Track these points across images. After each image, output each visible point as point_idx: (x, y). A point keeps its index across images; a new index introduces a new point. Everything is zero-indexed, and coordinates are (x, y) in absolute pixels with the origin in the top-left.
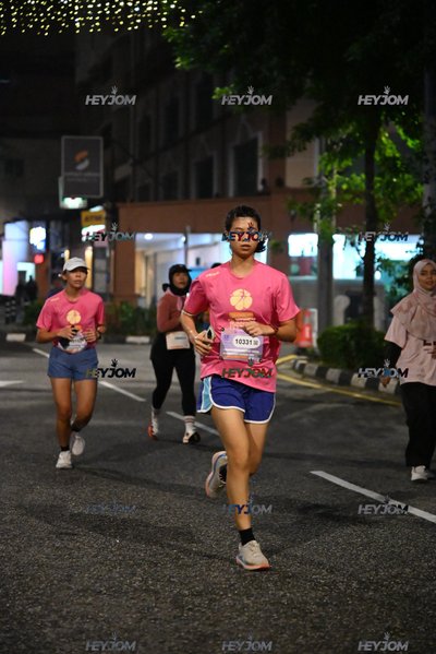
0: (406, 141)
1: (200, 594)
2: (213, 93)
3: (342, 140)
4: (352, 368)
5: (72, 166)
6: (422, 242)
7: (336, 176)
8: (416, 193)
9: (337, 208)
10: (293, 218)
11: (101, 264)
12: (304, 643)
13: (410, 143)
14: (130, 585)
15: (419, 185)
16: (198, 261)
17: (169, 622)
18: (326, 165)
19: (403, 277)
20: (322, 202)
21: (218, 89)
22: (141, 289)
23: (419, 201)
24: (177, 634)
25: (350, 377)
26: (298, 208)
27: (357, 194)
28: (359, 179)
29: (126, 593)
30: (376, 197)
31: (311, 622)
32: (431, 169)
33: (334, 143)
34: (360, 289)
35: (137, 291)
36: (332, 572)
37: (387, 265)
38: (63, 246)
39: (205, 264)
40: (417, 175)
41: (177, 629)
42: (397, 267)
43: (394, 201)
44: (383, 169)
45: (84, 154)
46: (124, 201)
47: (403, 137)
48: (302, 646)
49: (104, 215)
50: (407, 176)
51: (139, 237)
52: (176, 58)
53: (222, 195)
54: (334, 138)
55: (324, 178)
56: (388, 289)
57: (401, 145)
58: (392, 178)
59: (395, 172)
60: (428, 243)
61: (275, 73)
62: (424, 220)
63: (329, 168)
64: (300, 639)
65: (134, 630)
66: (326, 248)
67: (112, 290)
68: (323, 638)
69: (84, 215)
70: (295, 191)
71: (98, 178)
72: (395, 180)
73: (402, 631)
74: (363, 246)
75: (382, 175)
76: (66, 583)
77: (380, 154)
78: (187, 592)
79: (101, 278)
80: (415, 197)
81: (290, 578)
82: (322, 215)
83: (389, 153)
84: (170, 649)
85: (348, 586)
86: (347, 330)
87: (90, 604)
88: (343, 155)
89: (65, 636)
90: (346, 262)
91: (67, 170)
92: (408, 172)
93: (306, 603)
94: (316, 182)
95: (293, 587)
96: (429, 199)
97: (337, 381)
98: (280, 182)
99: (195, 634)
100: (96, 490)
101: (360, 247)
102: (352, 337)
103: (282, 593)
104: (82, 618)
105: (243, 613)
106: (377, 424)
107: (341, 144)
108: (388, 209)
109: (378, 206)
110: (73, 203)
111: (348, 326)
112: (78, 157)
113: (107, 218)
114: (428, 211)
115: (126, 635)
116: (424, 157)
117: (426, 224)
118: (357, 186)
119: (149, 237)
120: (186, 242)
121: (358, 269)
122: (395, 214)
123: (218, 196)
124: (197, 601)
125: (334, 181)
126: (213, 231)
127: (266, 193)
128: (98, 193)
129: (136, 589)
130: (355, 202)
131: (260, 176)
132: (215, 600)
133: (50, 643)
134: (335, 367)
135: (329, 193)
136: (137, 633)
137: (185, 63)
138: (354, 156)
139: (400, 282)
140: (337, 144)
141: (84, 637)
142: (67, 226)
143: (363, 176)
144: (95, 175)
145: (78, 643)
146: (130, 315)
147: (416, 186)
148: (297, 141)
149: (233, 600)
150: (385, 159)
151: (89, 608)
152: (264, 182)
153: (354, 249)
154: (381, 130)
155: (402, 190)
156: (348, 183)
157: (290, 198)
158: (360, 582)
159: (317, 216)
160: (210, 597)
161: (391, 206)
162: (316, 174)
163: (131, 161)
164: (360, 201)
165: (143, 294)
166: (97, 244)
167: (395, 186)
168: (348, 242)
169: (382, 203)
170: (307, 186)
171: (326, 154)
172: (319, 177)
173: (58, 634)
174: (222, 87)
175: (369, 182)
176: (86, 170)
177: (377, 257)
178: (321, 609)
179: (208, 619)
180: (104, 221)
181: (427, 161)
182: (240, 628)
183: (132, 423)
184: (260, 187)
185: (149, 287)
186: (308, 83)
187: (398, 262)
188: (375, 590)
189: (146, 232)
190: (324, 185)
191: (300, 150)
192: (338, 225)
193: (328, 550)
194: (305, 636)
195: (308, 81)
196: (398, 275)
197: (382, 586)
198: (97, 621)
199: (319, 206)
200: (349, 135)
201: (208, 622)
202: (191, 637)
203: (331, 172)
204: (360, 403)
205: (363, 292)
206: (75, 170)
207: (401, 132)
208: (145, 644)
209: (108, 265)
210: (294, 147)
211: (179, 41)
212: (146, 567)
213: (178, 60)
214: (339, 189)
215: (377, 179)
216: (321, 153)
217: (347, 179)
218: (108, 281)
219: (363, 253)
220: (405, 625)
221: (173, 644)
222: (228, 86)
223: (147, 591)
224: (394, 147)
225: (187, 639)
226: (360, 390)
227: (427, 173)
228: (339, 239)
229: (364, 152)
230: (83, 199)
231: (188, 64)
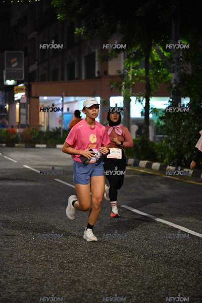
0: (164, 53)
1: (71, 262)
2: (74, 31)
3: (134, 53)
4: (139, 158)
5: (9, 65)
6: (171, 100)
7: (132, 70)
8: (168, 77)
9: (132, 84)
10: (112, 89)
11: (23, 111)
12: (119, 283)
13: (165, 54)
14: (40, 258)
15: (170, 73)
16: (68, 109)
17: (58, 275)
18: (127, 64)
19: (163, 116)
20: (125, 81)
21: (77, 29)
22: (42, 123)
23: (170, 81)
24: (62, 281)
25: (139, 162)
26: (114, 84)
27: (141, 78)
28: (142, 71)
29: (38, 262)
30: (150, 79)
31: (123, 274)
32: (175, 66)
33: (131, 54)
34: (143, 122)
35: (40, 124)
36: (132, 252)
37: (155, 111)
38: (6, 103)
39: (72, 111)
40: (169, 68)
41: (62, 278)
42: (160, 112)
43: (158, 81)
44: (153, 66)
45: (15, 59)
46: (34, 82)
47: (162, 51)
48: (119, 285)
49: (25, 88)
50: (164, 69)
51: (41, 98)
52: (58, 14)
53: (79, 78)
54: (131, 52)
55: (126, 71)
56: (156, 121)
57: (161, 55)
58: (157, 70)
59: (159, 67)
60: (174, 101)
61: (104, 22)
62: (172, 90)
63: (128, 66)
64: (118, 282)
65: (42, 279)
66: (127, 102)
67: (28, 123)
68: (128, 281)
69: (15, 88)
70: (113, 77)
71: (22, 71)
72: (159, 71)
73: (164, 278)
74: (144, 102)
75: (153, 69)
76: (10, 258)
77: (152, 59)
78: (65, 261)
79: (24, 118)
80: (168, 79)
81: (112, 254)
82: (125, 88)
83: (156, 59)
84: (59, 287)
85: (140, 257)
86: (137, 141)
87: (21, 267)
88: (135, 60)
89: (10, 282)
90: (136, 109)
91: (7, 67)
92: (165, 68)
93: (120, 266)
94: (123, 72)
95: (114, 258)
96: (175, 80)
97: (132, 164)
98: (106, 73)
99: (70, 280)
100: (23, 215)
101: (143, 102)
102: (139, 144)
103: (109, 261)
104: (18, 273)
105: (92, 271)
106: (151, 184)
107: (134, 55)
108: (155, 85)
109: (151, 83)
110: (10, 82)
111: (138, 139)
112: (12, 61)
113: (26, 90)
114: (174, 85)
115: (38, 281)
116: (172, 61)
117: (173, 92)
118: (141, 74)
119: (45, 98)
120: (63, 101)
121: (142, 113)
122: (159, 87)
123: (77, 79)
124: (71, 265)
125: (131, 72)
126: (75, 95)
127: (99, 77)
128: (22, 78)
129: (42, 260)
130: (140, 82)
131: (97, 70)
132: (79, 265)
133: (3, 285)
134: (132, 158)
135: (128, 77)
136: (43, 280)
137: (62, 17)
138: (140, 60)
139: (161, 118)
140: (132, 55)
141: (19, 282)
142: (7, 93)
143: (144, 69)
144: (20, 69)
145: (16, 285)
146: (37, 134)
147: (168, 74)
148: (113, 53)
149: (87, 264)
150: (154, 62)
151: (21, 269)
152: (98, 72)
153: (140, 103)
154: (152, 48)
155: (162, 76)
156: (137, 72)
157: (111, 80)
158: (145, 256)
159: (123, 88)
160: (76, 263)
161: (157, 83)
162: (122, 68)
163: (37, 63)
164: (143, 81)
165: (43, 125)
166: (21, 102)
167: (159, 74)
168: (137, 100)
169: (153, 82)
170: (118, 74)
171: (127, 59)
172: (124, 70)
173: (7, 281)
174: (79, 28)
175: (147, 72)
176: (16, 67)
177: (151, 107)
178: (127, 268)
179: (76, 273)
180: (25, 91)
181: (173, 62)
182: (91, 277)
183: (39, 184)
184: (97, 75)
185: (45, 121)
186: (119, 26)
187: (160, 109)
188: (151, 259)
189: (44, 96)
190: (126, 74)
191: (115, 57)
192: (132, 92)
193: (130, 242)
194: (120, 281)
195: (119, 25)
196: (160, 115)
197: (155, 257)
198: (24, 275)
199: (124, 83)
200: (138, 50)
201: (75, 275)
202: (68, 282)
203: (129, 68)
204: (143, 174)
205: (144, 123)
206: (11, 67)
207: (161, 49)
208: (47, 286)
209: (27, 111)
210: (112, 56)
211: (59, 6)
212: (47, 250)
213: (59, 15)
214: (133, 75)
215: (150, 70)
216: (124, 59)
217: (137, 71)
218: (27, 119)
219: (144, 105)
220: (165, 275)
221: (60, 285)
222: (82, 27)
223: (47, 261)
224: (158, 56)
225: (66, 283)
226: (143, 168)
227: (173, 68)
228: (133, 99)
229: (144, 58)
230: (15, 80)
231: (63, 17)
